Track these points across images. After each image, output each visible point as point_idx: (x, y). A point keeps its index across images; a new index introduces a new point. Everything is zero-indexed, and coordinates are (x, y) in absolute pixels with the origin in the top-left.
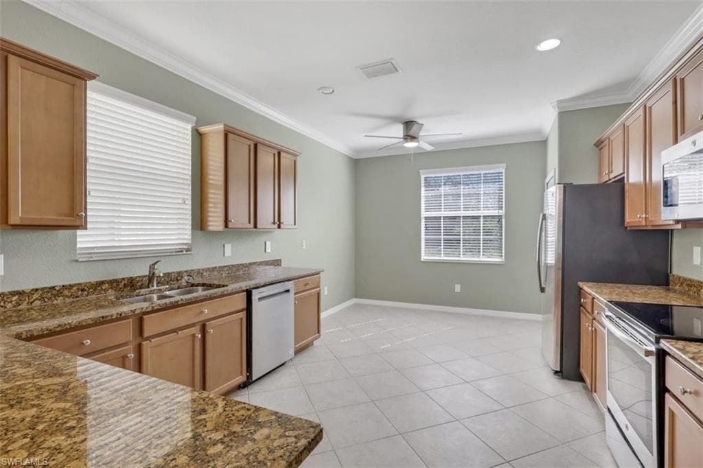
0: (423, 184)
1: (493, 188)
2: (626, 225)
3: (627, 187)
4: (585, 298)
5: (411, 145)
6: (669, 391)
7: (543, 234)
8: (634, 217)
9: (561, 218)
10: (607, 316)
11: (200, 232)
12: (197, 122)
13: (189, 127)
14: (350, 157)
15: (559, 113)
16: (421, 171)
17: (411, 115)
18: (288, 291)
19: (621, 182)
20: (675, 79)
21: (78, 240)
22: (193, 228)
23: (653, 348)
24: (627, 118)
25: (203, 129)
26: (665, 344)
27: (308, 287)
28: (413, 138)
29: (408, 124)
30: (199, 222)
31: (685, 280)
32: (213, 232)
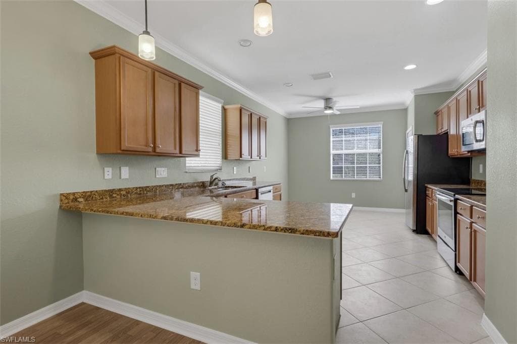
0: (331, 134)
1: (375, 136)
2: (449, 155)
3: (449, 137)
4: (428, 191)
5: (328, 112)
6: (458, 213)
7: (406, 161)
8: (452, 151)
9: (416, 153)
10: (438, 194)
11: (225, 160)
12: (224, 103)
13: (220, 105)
14: (286, 118)
15: (415, 96)
16: (330, 126)
17: (329, 96)
18: (270, 191)
19: (447, 134)
20: (479, 81)
22: (222, 158)
23: (453, 199)
24: (450, 103)
25: (226, 107)
26: (457, 196)
27: (277, 190)
28: (330, 108)
29: (327, 100)
30: (225, 156)
31: (476, 180)
32: (230, 160)
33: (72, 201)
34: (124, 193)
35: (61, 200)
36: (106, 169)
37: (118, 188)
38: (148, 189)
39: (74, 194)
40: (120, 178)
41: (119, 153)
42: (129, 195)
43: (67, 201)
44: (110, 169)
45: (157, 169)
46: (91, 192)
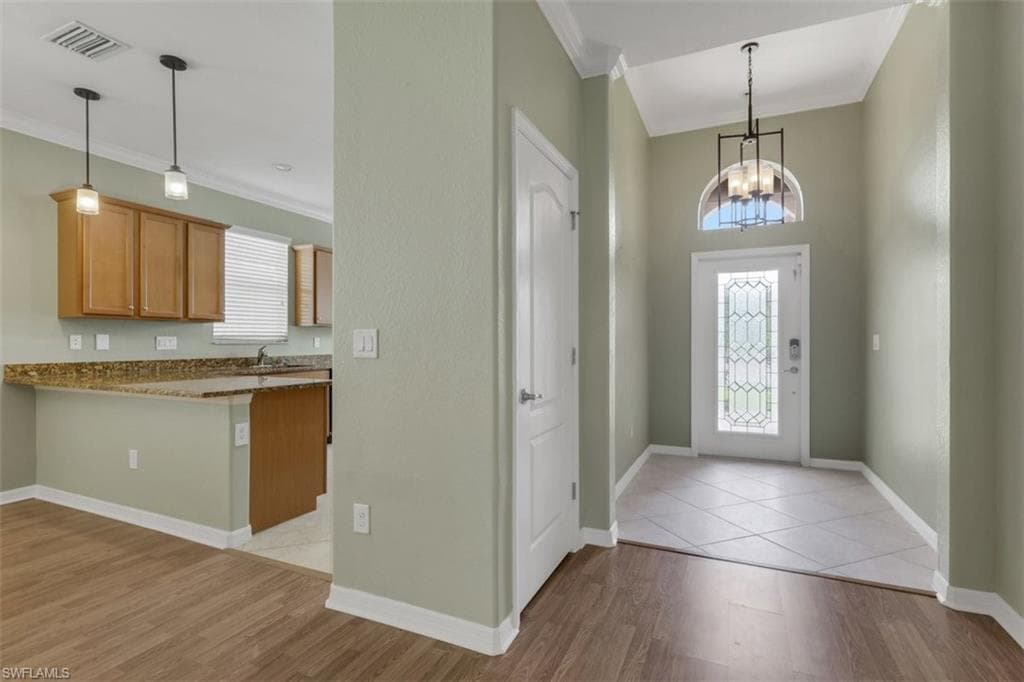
11: (294, 327)
12: (292, 243)
13: (286, 246)
21: (215, 330)
22: (289, 324)
25: (297, 248)
30: (294, 320)
32: (305, 327)
33: (20, 374)
34: (101, 368)
35: (6, 372)
36: (72, 337)
37: (91, 361)
38: (141, 365)
39: (23, 366)
40: (95, 348)
41: (80, 318)
42: (108, 371)
43: (12, 374)
44: (79, 338)
45: (158, 338)
46: (48, 365)
